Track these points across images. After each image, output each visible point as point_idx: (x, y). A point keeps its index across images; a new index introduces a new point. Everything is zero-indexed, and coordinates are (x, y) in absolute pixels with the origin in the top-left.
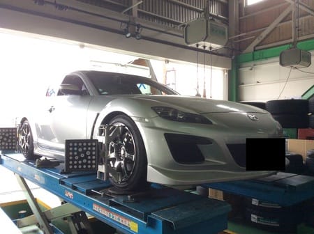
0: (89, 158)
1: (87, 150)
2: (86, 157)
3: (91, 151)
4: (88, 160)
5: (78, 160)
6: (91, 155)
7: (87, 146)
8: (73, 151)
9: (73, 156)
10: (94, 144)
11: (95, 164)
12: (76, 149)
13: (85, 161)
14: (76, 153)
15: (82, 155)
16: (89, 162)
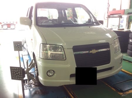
0: (20, 75)
1: (19, 71)
2: (18, 74)
3: (20, 72)
4: (19, 76)
5: (16, 75)
6: (21, 74)
7: (18, 70)
8: (13, 71)
9: (14, 73)
10: (21, 69)
11: (22, 78)
12: (14, 70)
13: (18, 76)
14: (14, 72)
15: (17, 73)
16: (20, 77)
